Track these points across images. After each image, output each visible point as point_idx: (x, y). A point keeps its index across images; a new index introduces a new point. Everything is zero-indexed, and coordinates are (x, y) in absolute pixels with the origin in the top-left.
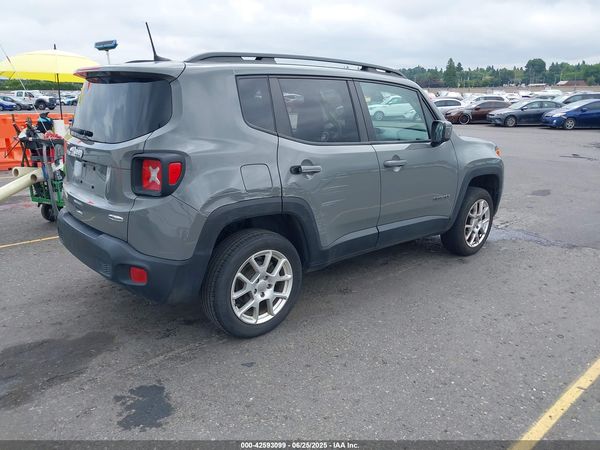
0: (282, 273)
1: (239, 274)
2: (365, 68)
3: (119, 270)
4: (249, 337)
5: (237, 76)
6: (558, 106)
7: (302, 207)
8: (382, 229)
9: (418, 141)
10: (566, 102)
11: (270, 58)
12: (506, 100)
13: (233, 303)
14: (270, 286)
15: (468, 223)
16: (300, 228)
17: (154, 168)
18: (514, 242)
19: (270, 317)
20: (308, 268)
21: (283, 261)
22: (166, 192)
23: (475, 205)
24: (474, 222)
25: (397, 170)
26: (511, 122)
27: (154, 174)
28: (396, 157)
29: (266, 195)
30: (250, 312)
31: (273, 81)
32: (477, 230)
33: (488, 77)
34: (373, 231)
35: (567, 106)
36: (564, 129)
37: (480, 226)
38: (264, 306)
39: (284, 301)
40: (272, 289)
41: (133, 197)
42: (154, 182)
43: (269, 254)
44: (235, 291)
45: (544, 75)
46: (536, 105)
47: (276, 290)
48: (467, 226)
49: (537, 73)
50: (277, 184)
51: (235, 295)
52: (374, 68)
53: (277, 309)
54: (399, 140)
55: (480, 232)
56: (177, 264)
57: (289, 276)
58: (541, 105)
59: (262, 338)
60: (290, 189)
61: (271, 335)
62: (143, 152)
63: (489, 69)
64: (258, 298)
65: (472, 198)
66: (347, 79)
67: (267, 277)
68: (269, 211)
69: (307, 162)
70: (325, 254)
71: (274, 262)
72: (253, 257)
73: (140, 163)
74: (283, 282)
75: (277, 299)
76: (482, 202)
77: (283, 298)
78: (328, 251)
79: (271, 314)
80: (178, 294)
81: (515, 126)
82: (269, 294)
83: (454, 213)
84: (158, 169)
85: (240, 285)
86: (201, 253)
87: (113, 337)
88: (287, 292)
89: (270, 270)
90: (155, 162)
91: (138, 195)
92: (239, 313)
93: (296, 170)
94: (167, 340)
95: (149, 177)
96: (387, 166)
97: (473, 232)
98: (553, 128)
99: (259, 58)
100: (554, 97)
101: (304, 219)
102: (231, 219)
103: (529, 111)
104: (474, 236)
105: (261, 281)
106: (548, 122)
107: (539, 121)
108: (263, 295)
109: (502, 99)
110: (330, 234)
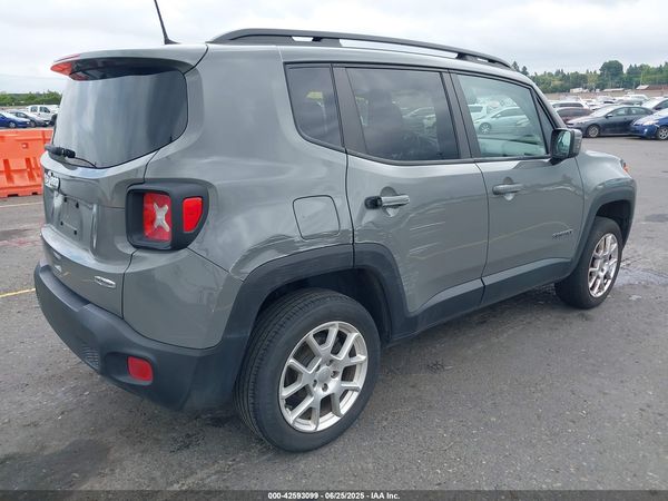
0: (352, 353)
1: (291, 361)
2: (462, 56)
3: (112, 360)
4: (306, 451)
5: (285, 63)
6: (648, 112)
7: (383, 258)
8: (489, 280)
9: (529, 157)
10: (658, 108)
11: (334, 38)
12: (586, 107)
13: (282, 403)
14: (335, 373)
15: (592, 266)
16: (377, 286)
17: (161, 206)
18: (645, 287)
19: (336, 419)
20: (388, 342)
21: (353, 337)
22: (179, 243)
23: (601, 242)
24: (598, 263)
25: (510, 197)
26: (594, 131)
27: (161, 215)
28: (509, 180)
29: (330, 242)
30: (307, 415)
31: (339, 72)
32: (602, 274)
33: (557, 83)
34: (477, 284)
35: (659, 112)
36: (657, 139)
37: (605, 268)
38: (327, 404)
39: (356, 395)
40: (338, 378)
41: (130, 250)
42: (160, 228)
43: (333, 329)
44: (285, 386)
45: (621, 79)
46: (623, 112)
47: (343, 379)
48: (591, 269)
49: (613, 76)
50: (346, 225)
51: (286, 392)
52: (474, 56)
53: (345, 406)
54: (505, 156)
55: (605, 277)
56: (197, 354)
57: (362, 357)
58: (629, 112)
59: (325, 450)
60: (366, 231)
61: (338, 445)
62: (144, 182)
63: (558, 73)
64: (320, 393)
65: (598, 232)
66: (440, 70)
67: (331, 361)
68: (334, 266)
69: (389, 190)
70: (413, 322)
71: (341, 338)
72: (312, 333)
73: (138, 198)
74: (354, 366)
75: (346, 391)
76: (610, 237)
77: (354, 390)
78: (416, 317)
79: (337, 414)
80: (200, 399)
81: (599, 136)
82: (334, 385)
83: (576, 255)
84: (166, 207)
85: (292, 376)
86: (234, 336)
87: (108, 450)
88: (359, 381)
89: (336, 350)
90: (161, 196)
91: (138, 247)
92: (292, 416)
93: (374, 203)
94: (186, 453)
95: (153, 220)
96: (496, 193)
97: (598, 277)
98: (643, 138)
99: (318, 39)
100: (641, 103)
101: (385, 274)
102: (279, 282)
103: (615, 119)
104: (599, 282)
105: (324, 368)
106: (638, 131)
107: (627, 130)
108: (325, 387)
109: (580, 105)
110: (418, 293)
